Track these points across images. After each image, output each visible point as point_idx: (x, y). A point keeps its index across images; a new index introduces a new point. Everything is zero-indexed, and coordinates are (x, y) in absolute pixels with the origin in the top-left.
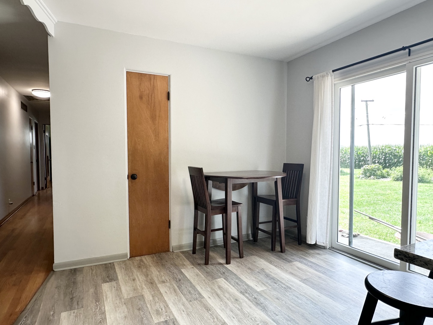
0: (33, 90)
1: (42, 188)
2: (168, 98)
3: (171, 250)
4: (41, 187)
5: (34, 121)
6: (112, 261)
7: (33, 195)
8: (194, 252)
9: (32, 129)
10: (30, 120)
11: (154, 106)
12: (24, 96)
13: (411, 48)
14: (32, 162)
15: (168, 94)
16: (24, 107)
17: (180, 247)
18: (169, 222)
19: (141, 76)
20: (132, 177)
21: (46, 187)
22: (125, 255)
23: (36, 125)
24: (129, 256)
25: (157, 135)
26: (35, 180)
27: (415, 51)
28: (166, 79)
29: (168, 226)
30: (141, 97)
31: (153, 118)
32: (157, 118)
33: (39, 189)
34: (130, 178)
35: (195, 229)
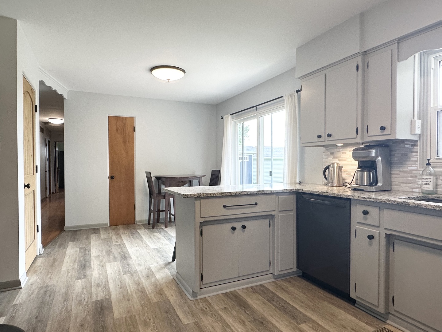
0: (49, 119)
1: (53, 193)
2: (134, 130)
3: (136, 223)
4: (51, 192)
5: (48, 139)
6: (99, 227)
7: (46, 197)
8: (149, 223)
9: (46, 146)
10: (45, 139)
11: (125, 135)
12: (42, 122)
13: (257, 107)
14: (46, 172)
15: (134, 128)
16: (42, 130)
17: (141, 221)
18: (135, 205)
19: (117, 118)
20: (111, 178)
21: (56, 192)
22: (106, 224)
23: (49, 142)
24: (109, 225)
25: (127, 153)
26: (48, 186)
27: (259, 108)
28: (133, 120)
29: (134, 209)
30: (117, 130)
31: (125, 142)
32: (127, 143)
33: (50, 193)
34: (110, 179)
35: (150, 209)
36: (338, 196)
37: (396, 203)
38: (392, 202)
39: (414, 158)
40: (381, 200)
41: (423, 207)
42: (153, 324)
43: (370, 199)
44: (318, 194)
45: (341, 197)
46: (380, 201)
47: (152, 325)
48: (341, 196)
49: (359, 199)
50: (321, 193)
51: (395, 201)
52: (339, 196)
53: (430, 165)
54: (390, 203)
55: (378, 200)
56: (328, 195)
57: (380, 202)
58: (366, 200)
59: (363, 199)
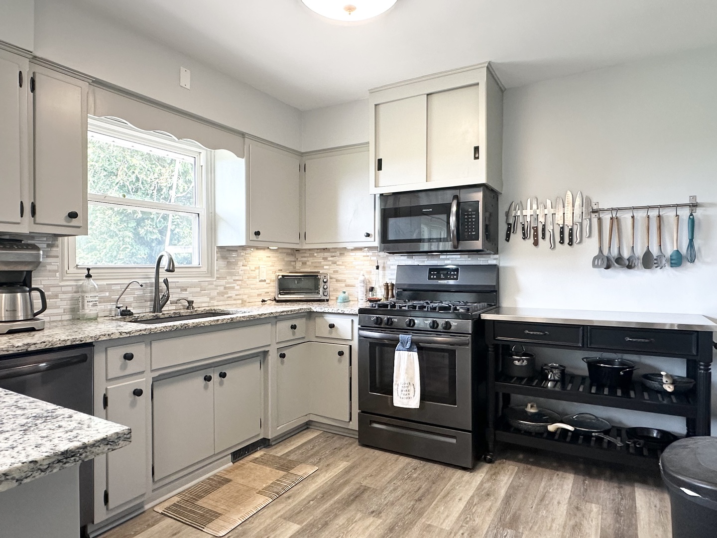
36: (74, 343)
37: (175, 328)
38: (171, 328)
39: (52, 266)
40: (157, 330)
41: (202, 325)
42: (464, 526)
43: (140, 332)
44: (11, 352)
45: (83, 342)
46: (155, 331)
47: (467, 526)
48: (81, 341)
49: (121, 336)
50: (26, 347)
51: (174, 326)
52: (77, 343)
53: (91, 276)
54: (167, 330)
55: (152, 330)
56: (47, 347)
57: (156, 333)
58: (133, 335)
59: (128, 335)
